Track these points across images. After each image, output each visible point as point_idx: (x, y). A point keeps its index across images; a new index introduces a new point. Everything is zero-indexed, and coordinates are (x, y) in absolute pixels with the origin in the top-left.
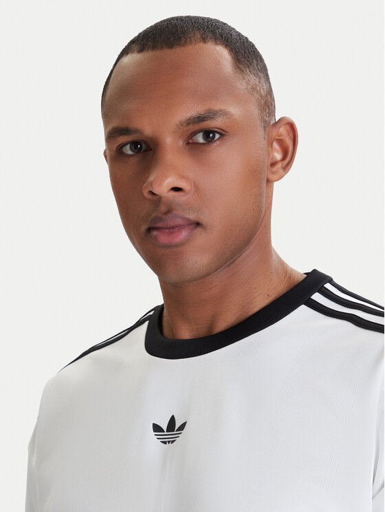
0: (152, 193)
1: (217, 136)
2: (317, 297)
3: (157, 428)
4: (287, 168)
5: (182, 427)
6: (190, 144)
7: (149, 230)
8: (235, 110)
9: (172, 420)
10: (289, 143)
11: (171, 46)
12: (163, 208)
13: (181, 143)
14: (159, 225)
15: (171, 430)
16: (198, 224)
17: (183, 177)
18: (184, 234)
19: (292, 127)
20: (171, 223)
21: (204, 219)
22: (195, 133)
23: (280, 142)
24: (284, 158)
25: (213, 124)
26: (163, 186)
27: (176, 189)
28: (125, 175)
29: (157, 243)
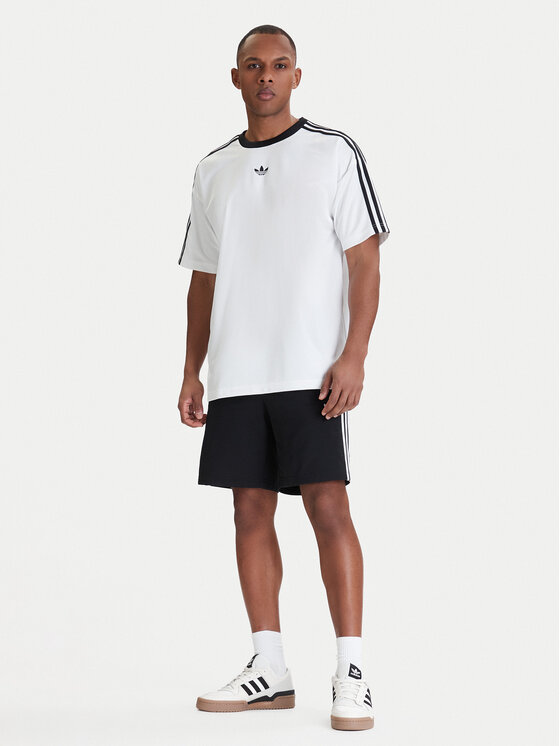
0: (262, 81)
1: (283, 67)
2: (306, 125)
4: (297, 85)
5: (267, 169)
6: (275, 67)
7: (259, 94)
8: (289, 59)
10: (299, 78)
12: (264, 90)
13: (273, 66)
16: (274, 95)
17: (273, 77)
18: (268, 97)
19: (300, 71)
20: (267, 93)
21: (276, 94)
22: (277, 64)
23: (297, 76)
24: (297, 82)
25: (283, 62)
26: (267, 78)
27: (270, 81)
28: (250, 75)
29: (260, 99)
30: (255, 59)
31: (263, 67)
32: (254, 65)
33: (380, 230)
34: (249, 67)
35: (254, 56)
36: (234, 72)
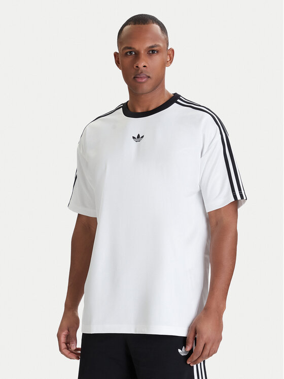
0: (137, 67)
1: (156, 52)
2: (178, 101)
3: (134, 138)
4: (171, 63)
5: (143, 137)
6: (148, 53)
7: (134, 78)
8: (161, 45)
9: (139, 136)
10: (172, 56)
11: (144, 24)
12: (140, 72)
13: (146, 53)
14: (138, 76)
15: (139, 137)
16: (149, 77)
17: (147, 63)
18: (144, 80)
19: (173, 51)
20: (142, 76)
21: (151, 76)
22: (150, 51)
23: (169, 55)
24: (170, 60)
25: (155, 48)
26: (141, 65)
27: (145, 66)
28: (128, 60)
29: (136, 81)
30: (130, 48)
31: (137, 55)
32: (131, 52)
33: (239, 198)
34: (126, 53)
35: (129, 46)
36: (116, 55)
